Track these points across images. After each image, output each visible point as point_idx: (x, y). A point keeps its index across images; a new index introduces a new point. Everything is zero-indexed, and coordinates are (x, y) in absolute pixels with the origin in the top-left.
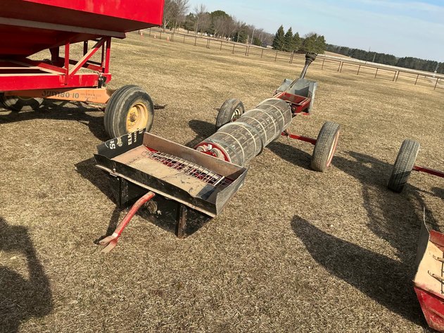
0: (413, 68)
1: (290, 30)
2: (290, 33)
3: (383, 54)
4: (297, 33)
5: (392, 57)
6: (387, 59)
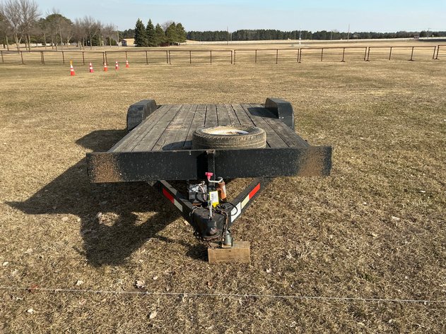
0: (247, 40)
1: (150, 22)
2: (150, 26)
3: (218, 32)
4: (158, 25)
5: (226, 33)
6: (222, 36)
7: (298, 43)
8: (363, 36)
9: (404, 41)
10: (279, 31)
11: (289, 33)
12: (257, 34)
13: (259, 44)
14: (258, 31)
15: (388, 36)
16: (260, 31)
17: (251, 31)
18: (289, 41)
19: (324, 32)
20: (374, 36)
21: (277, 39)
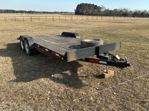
7: (24, 15)
8: (44, 13)
9: (57, 15)
10: (14, 10)
11: (18, 11)
12: (5, 11)
13: (8, 15)
14: (6, 10)
15: (52, 13)
16: (7, 10)
17: (3, 10)
18: (19, 14)
19: (31, 11)
20: (48, 13)
21: (14, 13)
